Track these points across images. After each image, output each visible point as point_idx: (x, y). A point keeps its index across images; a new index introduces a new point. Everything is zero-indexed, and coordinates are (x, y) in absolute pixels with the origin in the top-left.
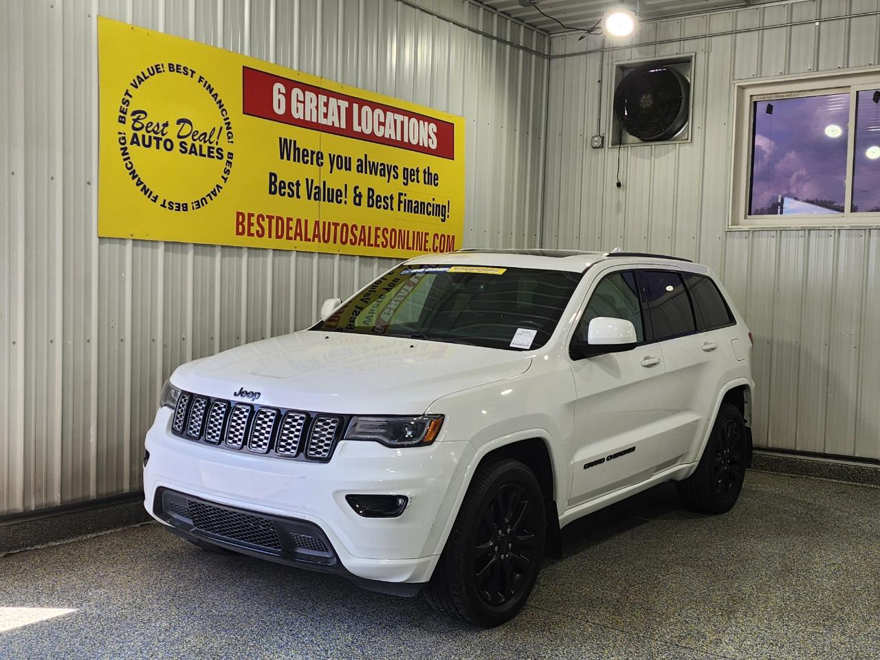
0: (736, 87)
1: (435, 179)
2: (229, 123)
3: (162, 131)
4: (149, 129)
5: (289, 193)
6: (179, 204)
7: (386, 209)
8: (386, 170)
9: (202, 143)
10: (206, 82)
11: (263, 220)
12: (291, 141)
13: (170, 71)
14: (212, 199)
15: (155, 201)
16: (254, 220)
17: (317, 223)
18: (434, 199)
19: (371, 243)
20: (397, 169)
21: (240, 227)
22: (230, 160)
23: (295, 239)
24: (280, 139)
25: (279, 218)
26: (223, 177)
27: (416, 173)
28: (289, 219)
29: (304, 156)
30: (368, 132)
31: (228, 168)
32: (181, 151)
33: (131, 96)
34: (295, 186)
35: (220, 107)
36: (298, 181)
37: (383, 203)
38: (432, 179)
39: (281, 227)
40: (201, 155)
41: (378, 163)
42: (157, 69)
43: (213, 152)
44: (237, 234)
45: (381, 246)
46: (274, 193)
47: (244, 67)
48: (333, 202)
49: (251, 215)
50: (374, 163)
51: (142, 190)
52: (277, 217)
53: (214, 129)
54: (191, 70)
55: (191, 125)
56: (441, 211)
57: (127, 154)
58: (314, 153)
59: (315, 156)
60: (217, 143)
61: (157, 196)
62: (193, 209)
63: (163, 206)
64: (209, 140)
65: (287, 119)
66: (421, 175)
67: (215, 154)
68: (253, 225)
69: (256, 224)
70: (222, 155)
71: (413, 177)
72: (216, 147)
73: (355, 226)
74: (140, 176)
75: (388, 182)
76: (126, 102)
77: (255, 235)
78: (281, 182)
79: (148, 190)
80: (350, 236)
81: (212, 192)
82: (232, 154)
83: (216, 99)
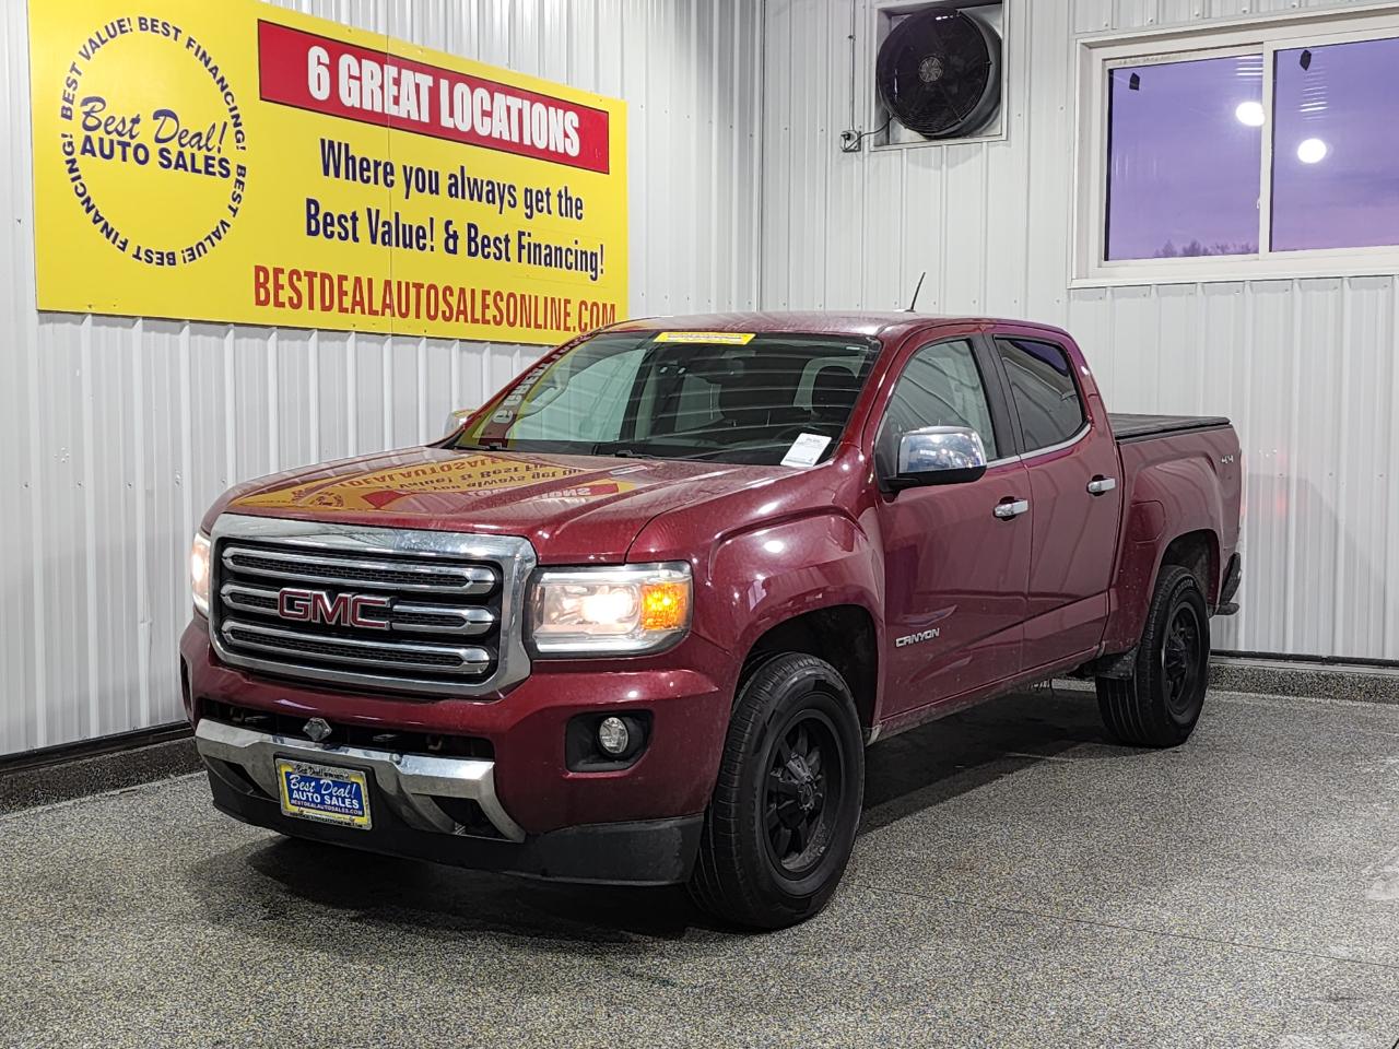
0: (1078, 45)
1: (577, 208)
2: (237, 117)
3: (131, 130)
4: (110, 128)
5: (339, 234)
6: (162, 254)
7: (499, 258)
8: (494, 193)
9: (195, 150)
10: (199, 47)
11: (299, 279)
12: (340, 144)
13: (142, 29)
14: (213, 245)
15: (123, 249)
16: (283, 279)
17: (388, 284)
18: (576, 242)
19: (476, 317)
20: (515, 190)
21: (262, 291)
22: (241, 178)
23: (353, 311)
24: (323, 141)
25: (324, 276)
26: (230, 207)
27: (545, 197)
28: (342, 278)
29: (362, 170)
30: (464, 127)
31: (238, 191)
32: (162, 164)
33: (79, 73)
34: (350, 222)
35: (223, 89)
36: (354, 214)
37: (492, 250)
38: (572, 207)
39: (330, 291)
40: (194, 170)
41: (482, 182)
42: (121, 27)
43: (213, 166)
44: (257, 304)
45: (492, 322)
46: (316, 233)
47: (259, 21)
48: (411, 247)
49: (278, 271)
50: (475, 180)
51: (102, 231)
52: (321, 274)
53: (214, 126)
54: (174, 28)
55: (177, 120)
56: (589, 262)
57: (77, 170)
58: (380, 164)
59: (381, 169)
60: (219, 151)
61: (127, 241)
62: (185, 262)
63: (137, 256)
64: (206, 145)
65: (333, 107)
66: (554, 200)
67: (217, 169)
68: (282, 287)
69: (287, 287)
70: (228, 171)
71: (540, 204)
72: (218, 157)
73: (448, 289)
74: (97, 207)
75: (501, 213)
76: (72, 83)
77: (287, 304)
78: (326, 215)
79: (112, 230)
80: (442, 306)
81: (214, 233)
82: (244, 168)
83: (215, 75)
